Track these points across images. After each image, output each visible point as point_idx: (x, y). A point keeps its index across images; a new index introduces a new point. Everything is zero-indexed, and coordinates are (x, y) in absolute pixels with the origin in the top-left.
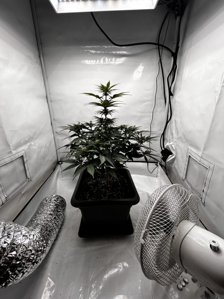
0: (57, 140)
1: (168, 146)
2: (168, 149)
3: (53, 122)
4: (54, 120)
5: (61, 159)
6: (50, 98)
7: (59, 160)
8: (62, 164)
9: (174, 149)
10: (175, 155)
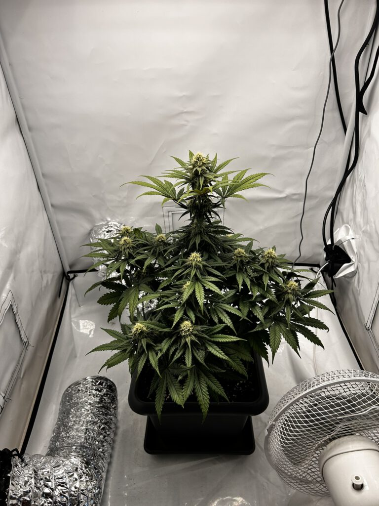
0: (58, 223)
1: (340, 242)
2: (340, 247)
3: (42, 181)
4: (43, 175)
5: (71, 266)
6: (27, 119)
7: (67, 269)
8: (76, 278)
9: (356, 251)
10: (356, 265)
